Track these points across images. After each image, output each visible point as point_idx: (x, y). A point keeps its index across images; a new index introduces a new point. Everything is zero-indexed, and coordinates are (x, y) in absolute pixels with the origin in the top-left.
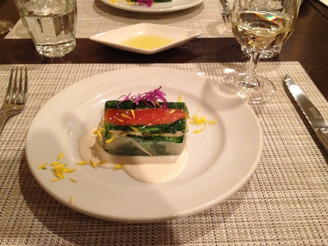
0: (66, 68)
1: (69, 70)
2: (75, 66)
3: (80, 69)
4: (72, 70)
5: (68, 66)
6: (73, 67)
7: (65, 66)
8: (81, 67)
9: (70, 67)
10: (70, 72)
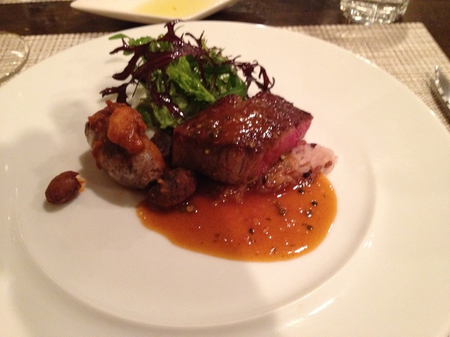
0: (35, 43)
1: (39, 47)
2: (51, 40)
3: (58, 44)
4: (45, 47)
5: (40, 40)
6: (48, 41)
7: (34, 40)
8: (59, 40)
9: (42, 41)
10: (41, 50)
